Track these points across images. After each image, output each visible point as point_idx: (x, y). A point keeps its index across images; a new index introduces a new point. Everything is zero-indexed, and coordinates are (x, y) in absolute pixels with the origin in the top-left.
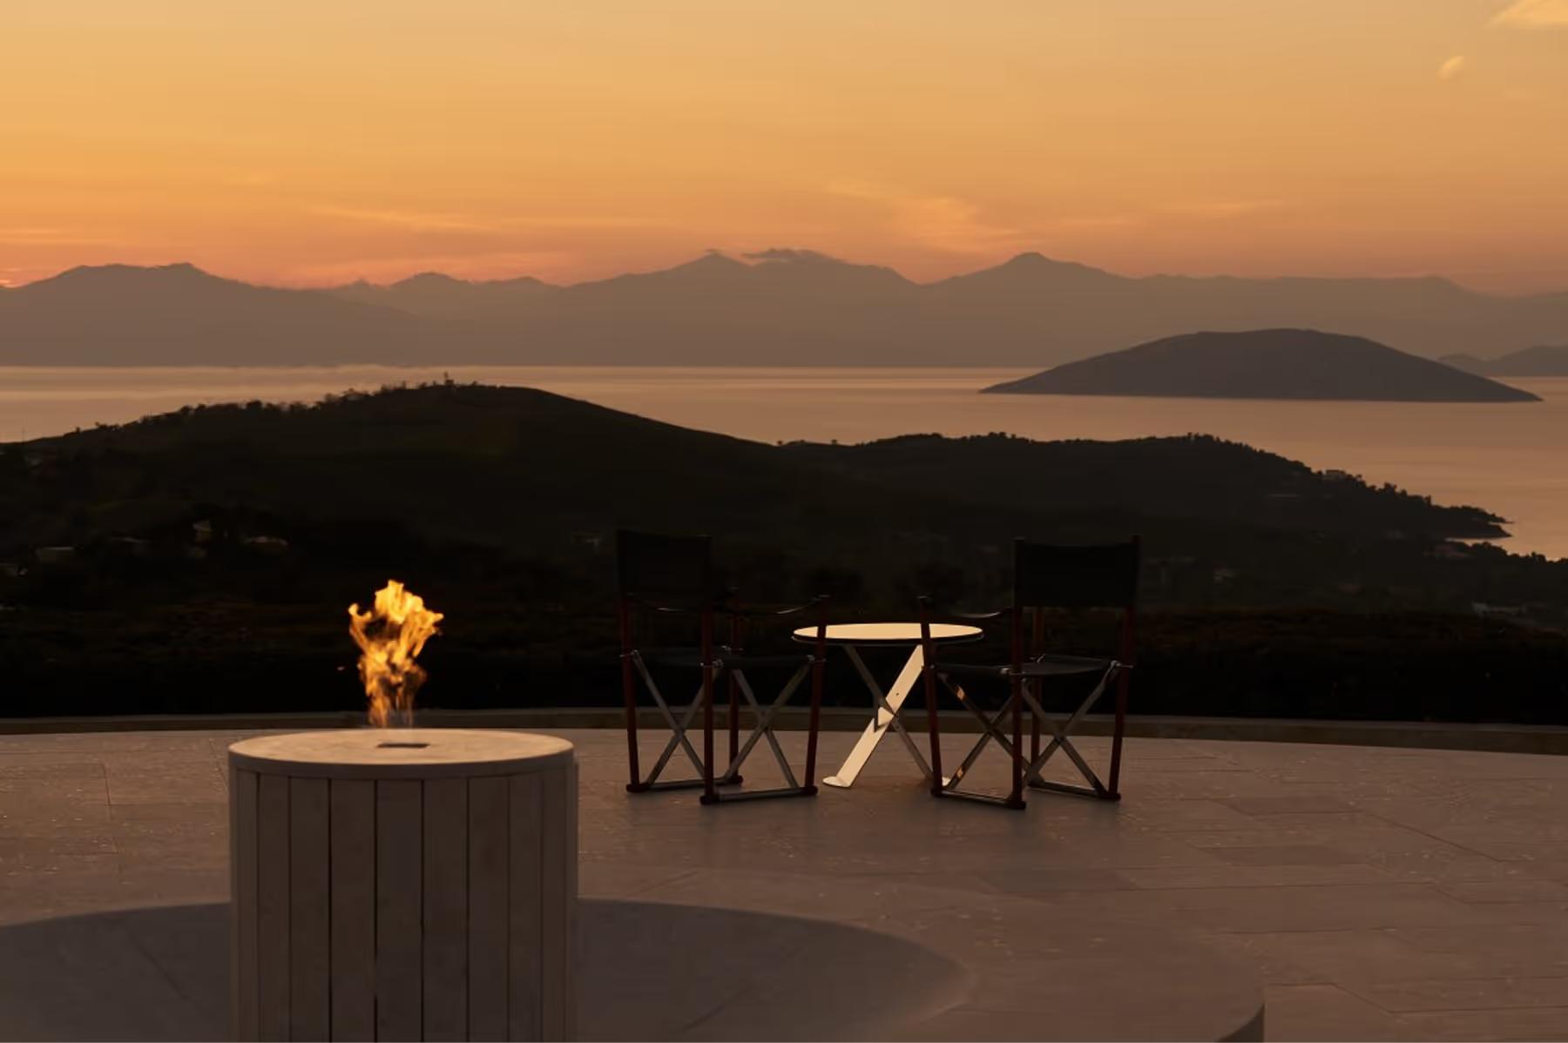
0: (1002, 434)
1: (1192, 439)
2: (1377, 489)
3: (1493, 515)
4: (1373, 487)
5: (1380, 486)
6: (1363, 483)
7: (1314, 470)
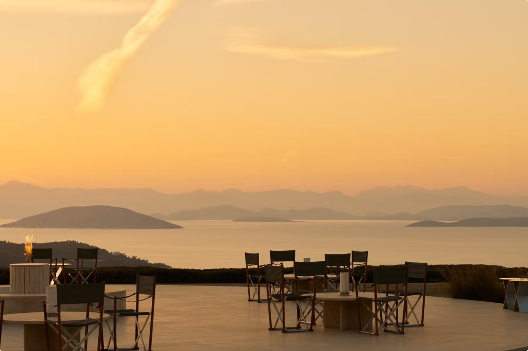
0: (5, 241)
1: (69, 242)
2: (130, 258)
3: (168, 266)
4: (129, 257)
5: (131, 257)
6: (126, 256)
7: (110, 252)
